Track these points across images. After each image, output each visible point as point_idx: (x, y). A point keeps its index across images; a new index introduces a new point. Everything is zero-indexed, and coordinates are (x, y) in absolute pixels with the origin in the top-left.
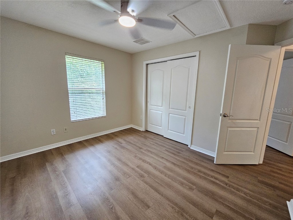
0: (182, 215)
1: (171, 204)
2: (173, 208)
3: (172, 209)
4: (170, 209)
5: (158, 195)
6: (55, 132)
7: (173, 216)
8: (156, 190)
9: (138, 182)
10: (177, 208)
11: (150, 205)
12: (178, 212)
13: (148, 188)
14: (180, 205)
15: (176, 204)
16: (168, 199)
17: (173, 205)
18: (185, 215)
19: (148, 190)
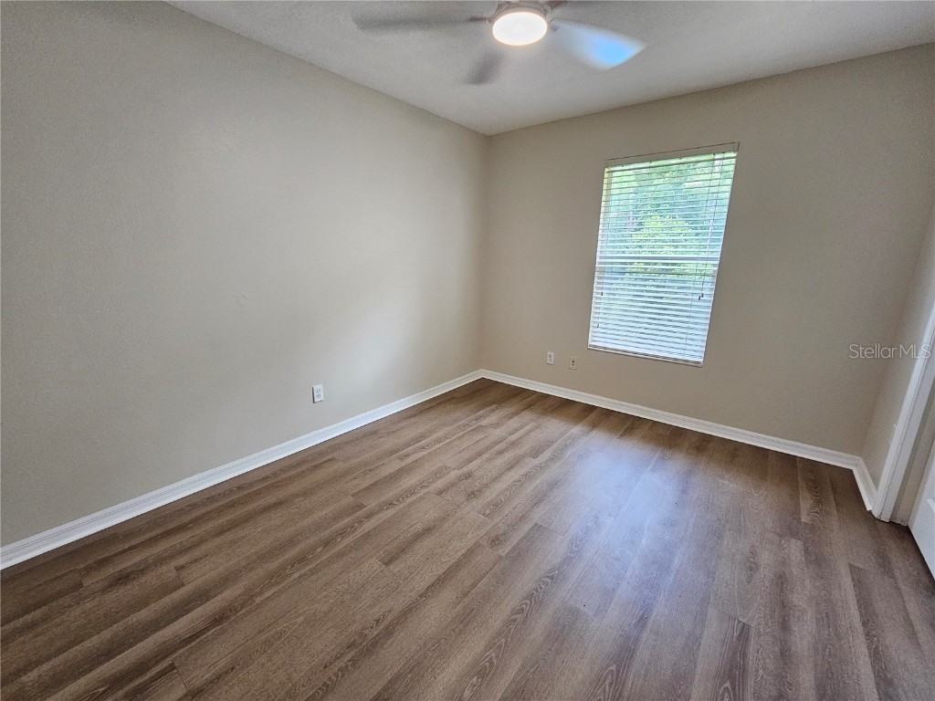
0: (350, 646)
1: (390, 618)
2: (377, 621)
3: (376, 617)
4: (376, 612)
5: (424, 585)
6: (552, 358)
7: (354, 620)
8: (441, 581)
9: (470, 536)
10: (376, 633)
11: (391, 567)
12: (362, 635)
13: (449, 561)
14: (386, 646)
15: (389, 633)
16: (411, 610)
17: (386, 622)
18: (349, 656)
19: (443, 560)
